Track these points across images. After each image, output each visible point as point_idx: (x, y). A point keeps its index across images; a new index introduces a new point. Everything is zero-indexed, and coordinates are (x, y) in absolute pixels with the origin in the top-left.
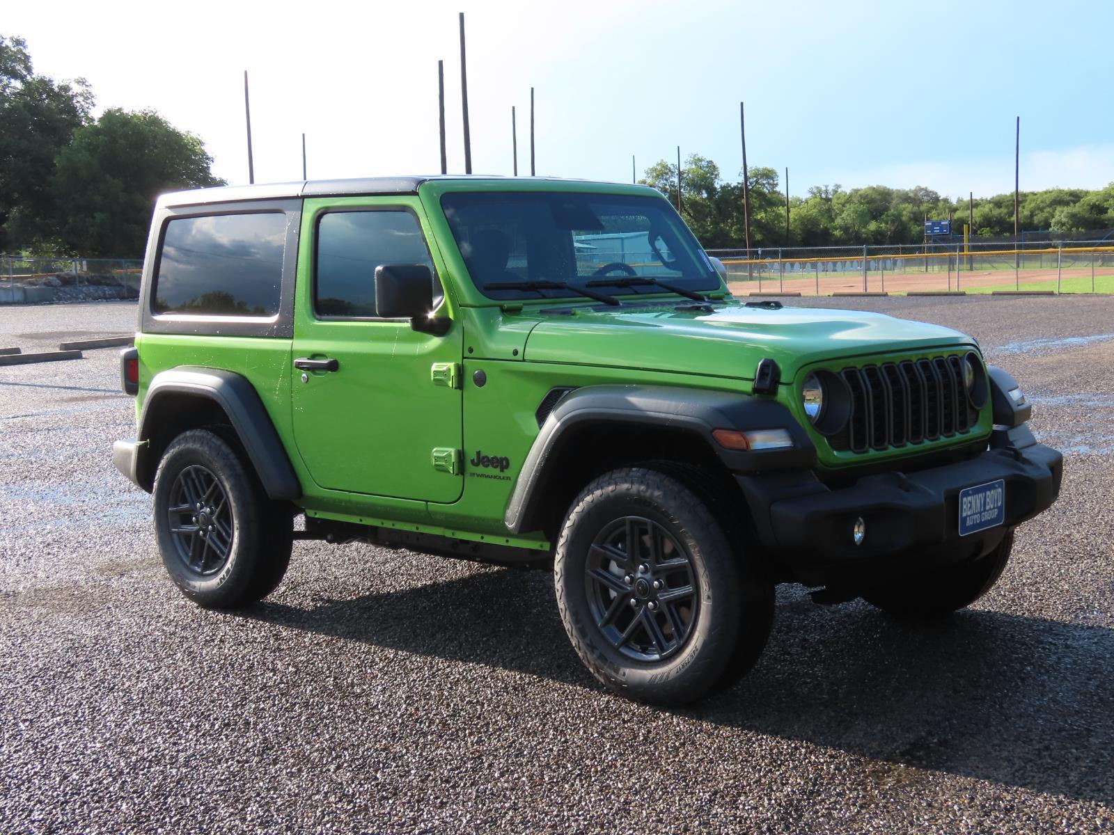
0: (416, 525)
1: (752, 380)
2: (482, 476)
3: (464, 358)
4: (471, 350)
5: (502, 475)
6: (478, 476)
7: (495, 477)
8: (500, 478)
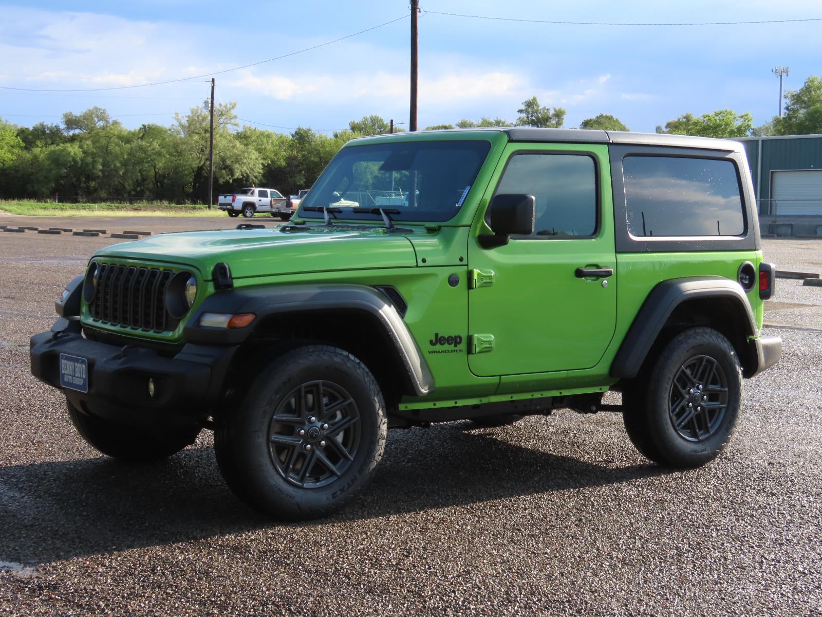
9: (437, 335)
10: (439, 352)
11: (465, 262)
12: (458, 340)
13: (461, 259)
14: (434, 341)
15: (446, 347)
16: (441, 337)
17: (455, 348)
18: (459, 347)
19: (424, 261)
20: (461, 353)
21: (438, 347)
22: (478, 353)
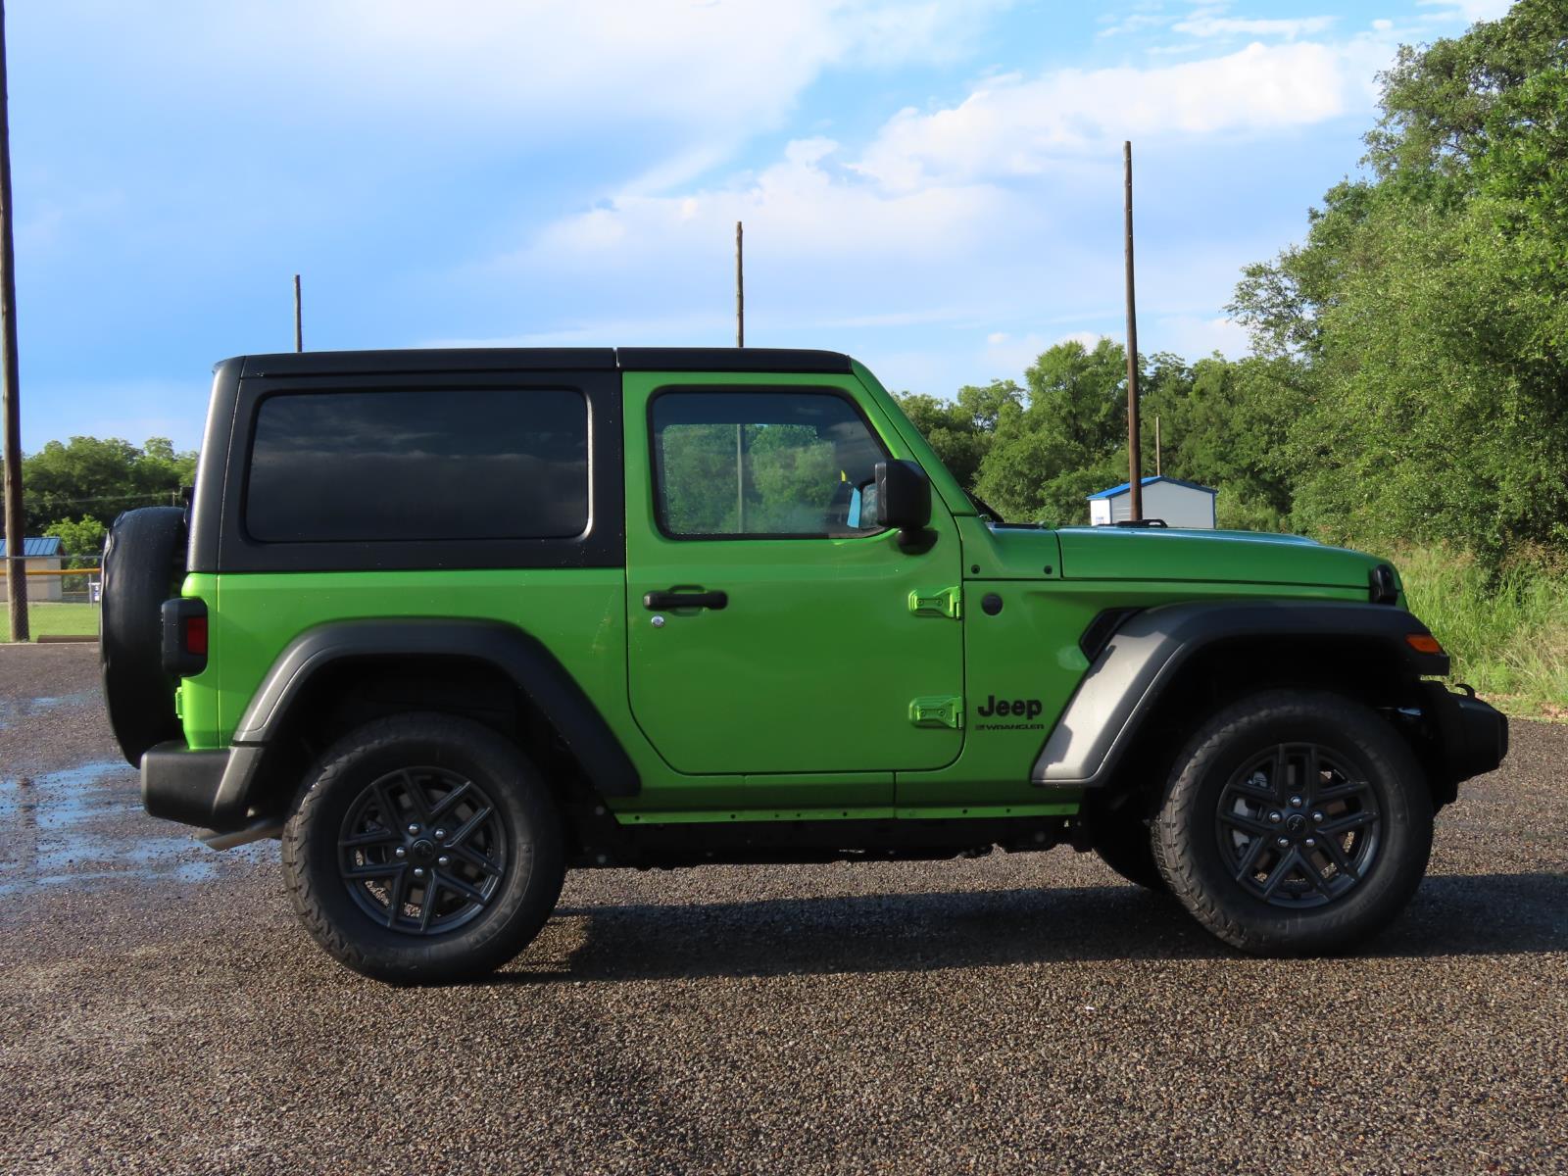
0: (842, 811)
1: (1366, 588)
2: (996, 727)
3: (963, 580)
4: (976, 570)
5: (1030, 723)
6: (989, 728)
7: (1018, 727)
8: (1027, 727)
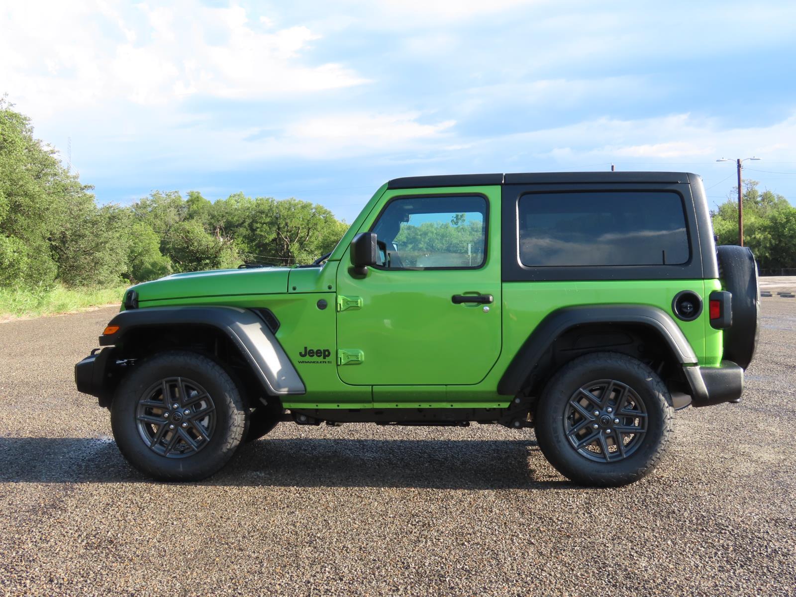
9: (306, 348)
10: (308, 362)
11: (333, 289)
12: (327, 353)
13: (330, 288)
14: (303, 353)
15: (315, 358)
16: (310, 350)
17: (324, 360)
18: (327, 359)
19: (294, 289)
20: (329, 364)
21: (308, 358)
22: (344, 365)
